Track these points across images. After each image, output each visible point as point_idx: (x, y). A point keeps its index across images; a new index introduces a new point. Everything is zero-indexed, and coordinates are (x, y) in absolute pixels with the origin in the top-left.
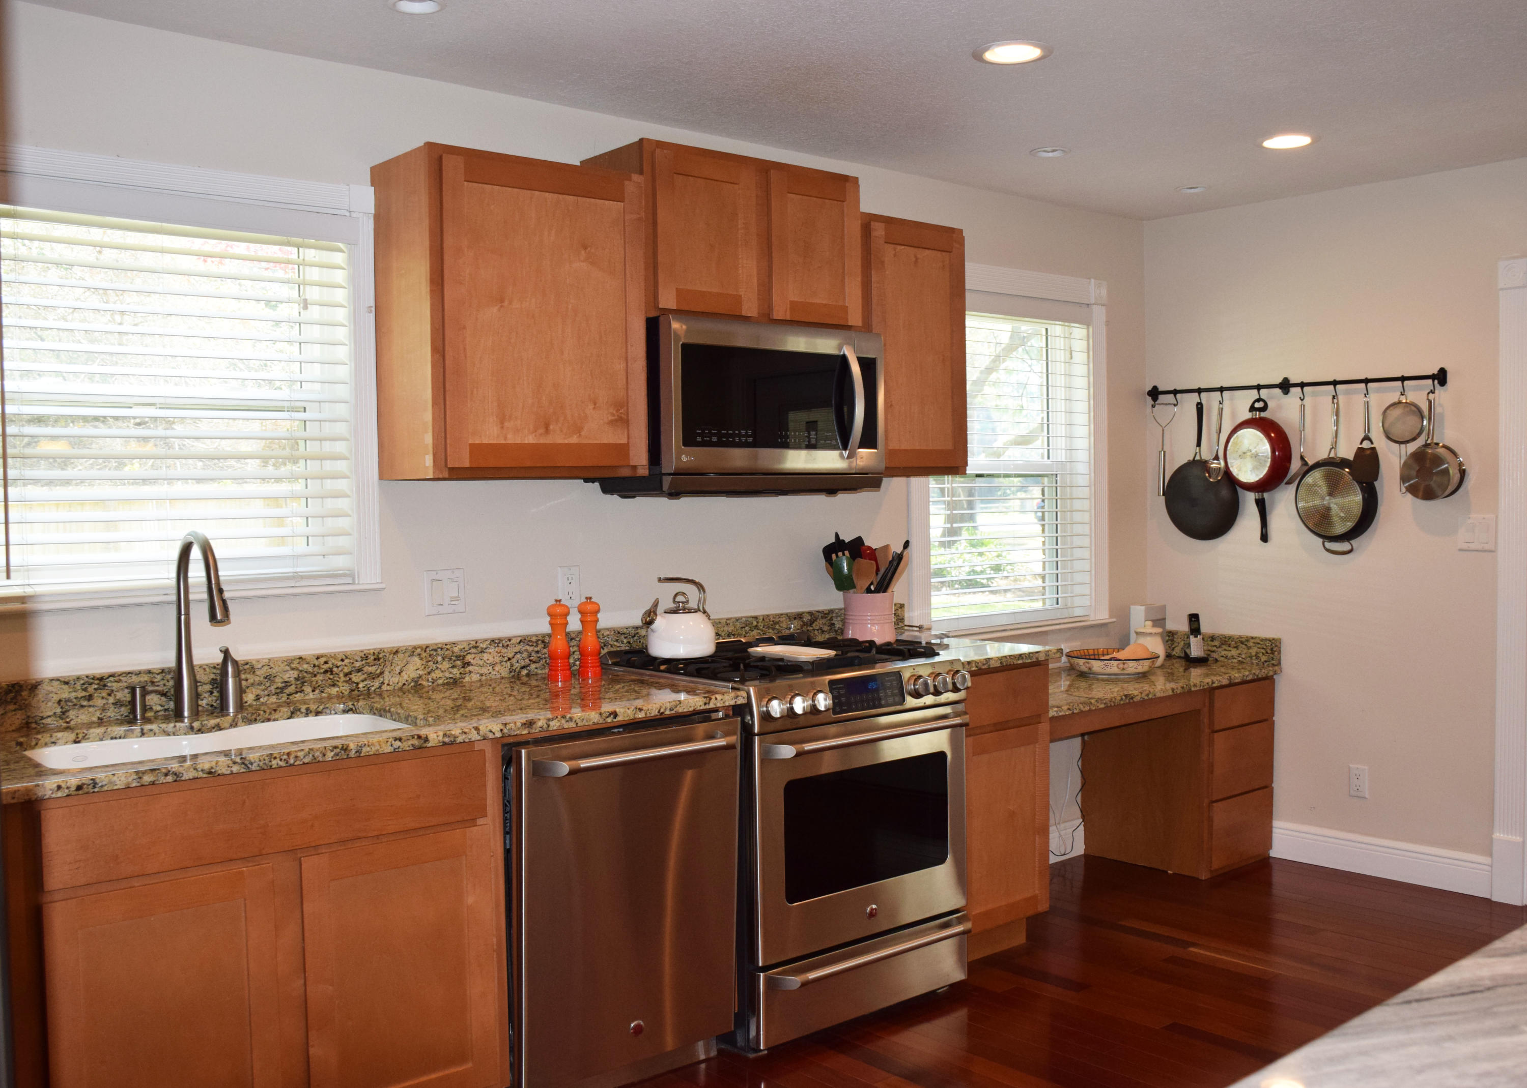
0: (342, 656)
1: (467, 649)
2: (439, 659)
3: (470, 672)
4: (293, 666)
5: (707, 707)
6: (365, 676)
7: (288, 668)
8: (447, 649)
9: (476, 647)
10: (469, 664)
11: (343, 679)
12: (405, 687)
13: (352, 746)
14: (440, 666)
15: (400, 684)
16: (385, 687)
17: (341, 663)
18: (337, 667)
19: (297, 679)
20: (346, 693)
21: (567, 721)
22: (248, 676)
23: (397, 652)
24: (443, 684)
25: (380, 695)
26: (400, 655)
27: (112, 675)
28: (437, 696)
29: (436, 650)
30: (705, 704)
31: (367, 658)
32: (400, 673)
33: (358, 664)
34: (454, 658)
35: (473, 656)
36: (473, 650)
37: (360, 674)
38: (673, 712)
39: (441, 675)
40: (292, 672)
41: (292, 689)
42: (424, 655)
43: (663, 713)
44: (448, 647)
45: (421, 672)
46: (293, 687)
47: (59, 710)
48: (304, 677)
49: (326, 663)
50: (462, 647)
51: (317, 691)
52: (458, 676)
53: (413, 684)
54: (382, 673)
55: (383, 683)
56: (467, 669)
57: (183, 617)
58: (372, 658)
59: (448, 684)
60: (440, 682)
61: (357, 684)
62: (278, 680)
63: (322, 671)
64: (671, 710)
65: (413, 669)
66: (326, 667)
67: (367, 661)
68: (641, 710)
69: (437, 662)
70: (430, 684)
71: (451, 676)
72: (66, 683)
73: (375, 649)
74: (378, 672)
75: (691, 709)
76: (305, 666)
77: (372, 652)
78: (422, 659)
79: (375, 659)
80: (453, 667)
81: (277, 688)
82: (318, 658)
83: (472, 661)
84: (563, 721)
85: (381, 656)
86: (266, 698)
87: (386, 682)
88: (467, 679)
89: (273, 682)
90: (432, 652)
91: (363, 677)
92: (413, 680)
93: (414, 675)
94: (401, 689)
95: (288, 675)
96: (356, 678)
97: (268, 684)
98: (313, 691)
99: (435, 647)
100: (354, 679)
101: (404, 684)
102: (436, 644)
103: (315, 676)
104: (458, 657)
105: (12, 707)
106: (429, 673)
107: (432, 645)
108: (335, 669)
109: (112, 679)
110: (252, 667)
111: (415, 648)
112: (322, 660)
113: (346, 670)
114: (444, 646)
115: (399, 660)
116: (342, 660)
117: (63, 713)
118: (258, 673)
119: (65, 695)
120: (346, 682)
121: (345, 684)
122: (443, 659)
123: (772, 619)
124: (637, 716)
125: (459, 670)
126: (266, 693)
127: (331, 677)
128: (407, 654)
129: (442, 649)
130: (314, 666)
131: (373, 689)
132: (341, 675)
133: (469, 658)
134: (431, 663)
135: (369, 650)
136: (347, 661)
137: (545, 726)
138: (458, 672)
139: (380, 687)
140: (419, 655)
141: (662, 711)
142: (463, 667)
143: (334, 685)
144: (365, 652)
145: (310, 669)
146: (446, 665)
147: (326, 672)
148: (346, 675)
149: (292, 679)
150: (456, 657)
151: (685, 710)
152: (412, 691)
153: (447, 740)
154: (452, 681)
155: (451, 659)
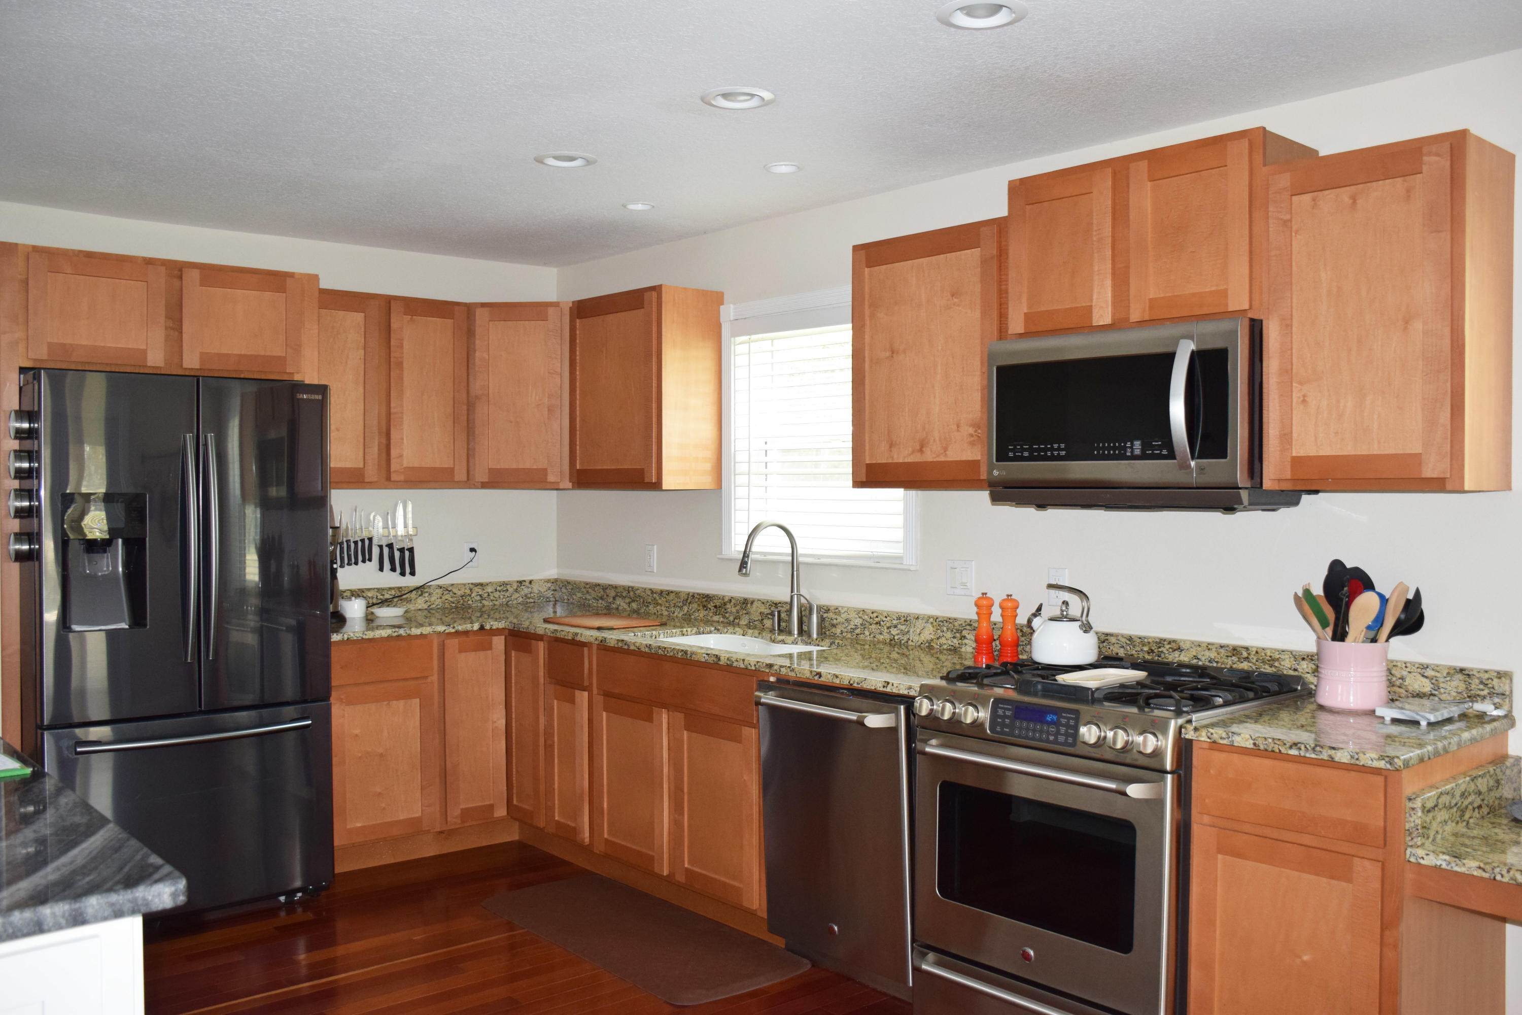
0: (885, 614)
1: (964, 625)
2: (945, 629)
3: (966, 644)
4: (860, 615)
5: (885, 689)
6: (899, 631)
7: (857, 616)
8: (950, 623)
9: (970, 625)
10: (964, 637)
11: (886, 630)
12: (922, 645)
13: (689, 653)
14: (945, 635)
15: (919, 643)
16: (910, 643)
17: (885, 619)
18: (883, 621)
19: (862, 625)
20: (888, 641)
21: (791, 671)
22: (838, 617)
23: (918, 618)
24: (947, 650)
25: (907, 647)
26: (920, 621)
27: (780, 603)
28: (943, 657)
29: (943, 622)
30: (884, 687)
31: (900, 619)
32: (919, 634)
33: (895, 622)
34: (955, 631)
35: (968, 631)
36: (968, 627)
37: (895, 629)
38: (859, 686)
39: (945, 642)
40: (859, 619)
41: (858, 631)
42: (935, 624)
43: (851, 685)
44: (951, 621)
45: (933, 637)
46: (859, 630)
47: (760, 618)
48: (865, 624)
49: (877, 617)
50: (960, 623)
51: (872, 636)
52: (957, 645)
53: (927, 644)
54: (908, 632)
55: (909, 639)
56: (964, 641)
57: (795, 573)
58: (903, 619)
59: (950, 650)
60: (945, 647)
61: (894, 636)
62: (852, 623)
63: (875, 622)
64: (858, 684)
65: (928, 634)
66: (877, 619)
67: (901, 621)
68: (837, 677)
69: (943, 631)
70: (938, 647)
71: (952, 644)
72: (763, 603)
73: (905, 613)
74: (906, 630)
75: (873, 688)
76: (866, 617)
77: (903, 615)
78: (933, 627)
79: (905, 621)
80: (954, 637)
81: (851, 628)
82: (873, 613)
83: (967, 636)
84: (789, 670)
85: (908, 619)
86: (846, 634)
87: (911, 639)
88: (963, 650)
89: (849, 623)
90: (940, 623)
91: (897, 632)
92: (927, 641)
93: (929, 637)
94: (919, 646)
95: (856, 621)
96: (894, 631)
97: (847, 625)
98: (870, 635)
99: (943, 620)
100: (892, 632)
101: (922, 643)
102: (943, 617)
103: (871, 625)
104: (957, 630)
105: (745, 612)
106: (938, 639)
107: (941, 617)
108: (882, 623)
109: (780, 605)
110: (840, 612)
111: (929, 617)
112: (875, 615)
113: (888, 625)
114: (948, 620)
115: (920, 624)
116: (886, 617)
117: (762, 620)
118: (842, 616)
119: (763, 610)
120: (888, 633)
121: (887, 634)
122: (948, 629)
123: (1269, 654)
124: (834, 681)
125: (958, 640)
126: (846, 630)
127: (880, 627)
128: (924, 621)
129: (947, 622)
130: (871, 618)
131: (903, 642)
132: (885, 628)
133: (965, 633)
134: (939, 631)
135: (902, 613)
136: (888, 618)
137: (778, 670)
138: (957, 643)
139: (907, 642)
140: (932, 623)
141: (851, 682)
142: (961, 639)
143: (881, 634)
144: (899, 614)
145: (869, 620)
146: (949, 635)
147: (877, 623)
148: (888, 628)
149: (859, 624)
150: (956, 630)
151: (868, 687)
152: (927, 650)
153: (728, 662)
154: (953, 648)
155: (952, 631)
